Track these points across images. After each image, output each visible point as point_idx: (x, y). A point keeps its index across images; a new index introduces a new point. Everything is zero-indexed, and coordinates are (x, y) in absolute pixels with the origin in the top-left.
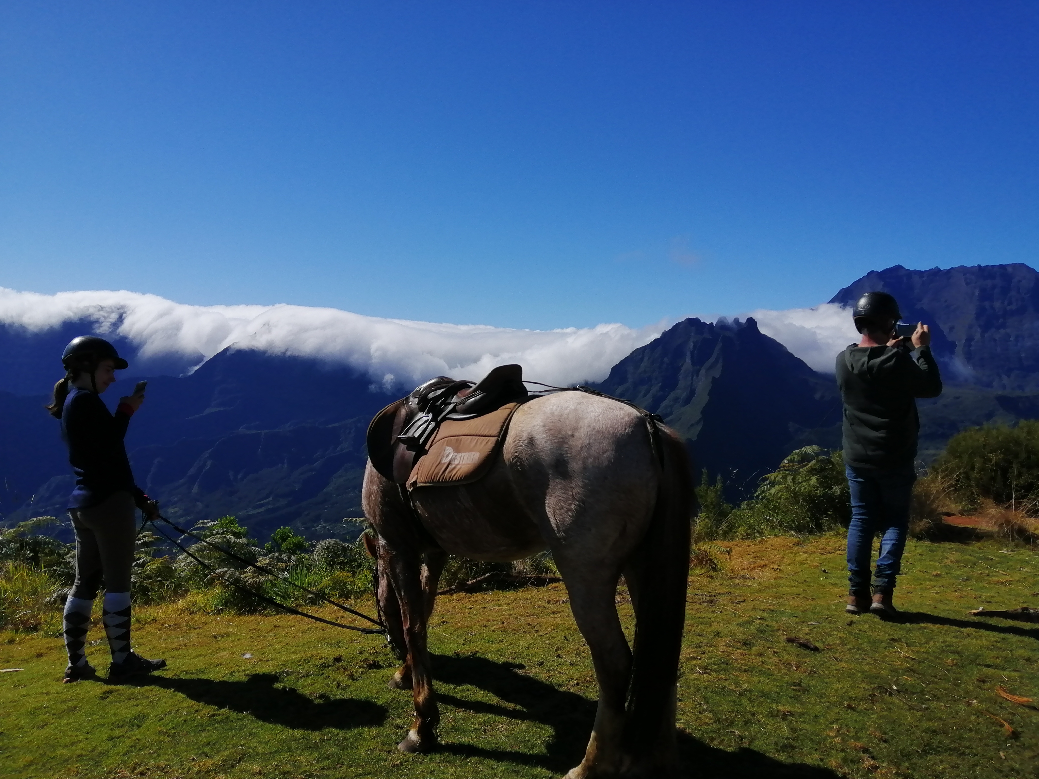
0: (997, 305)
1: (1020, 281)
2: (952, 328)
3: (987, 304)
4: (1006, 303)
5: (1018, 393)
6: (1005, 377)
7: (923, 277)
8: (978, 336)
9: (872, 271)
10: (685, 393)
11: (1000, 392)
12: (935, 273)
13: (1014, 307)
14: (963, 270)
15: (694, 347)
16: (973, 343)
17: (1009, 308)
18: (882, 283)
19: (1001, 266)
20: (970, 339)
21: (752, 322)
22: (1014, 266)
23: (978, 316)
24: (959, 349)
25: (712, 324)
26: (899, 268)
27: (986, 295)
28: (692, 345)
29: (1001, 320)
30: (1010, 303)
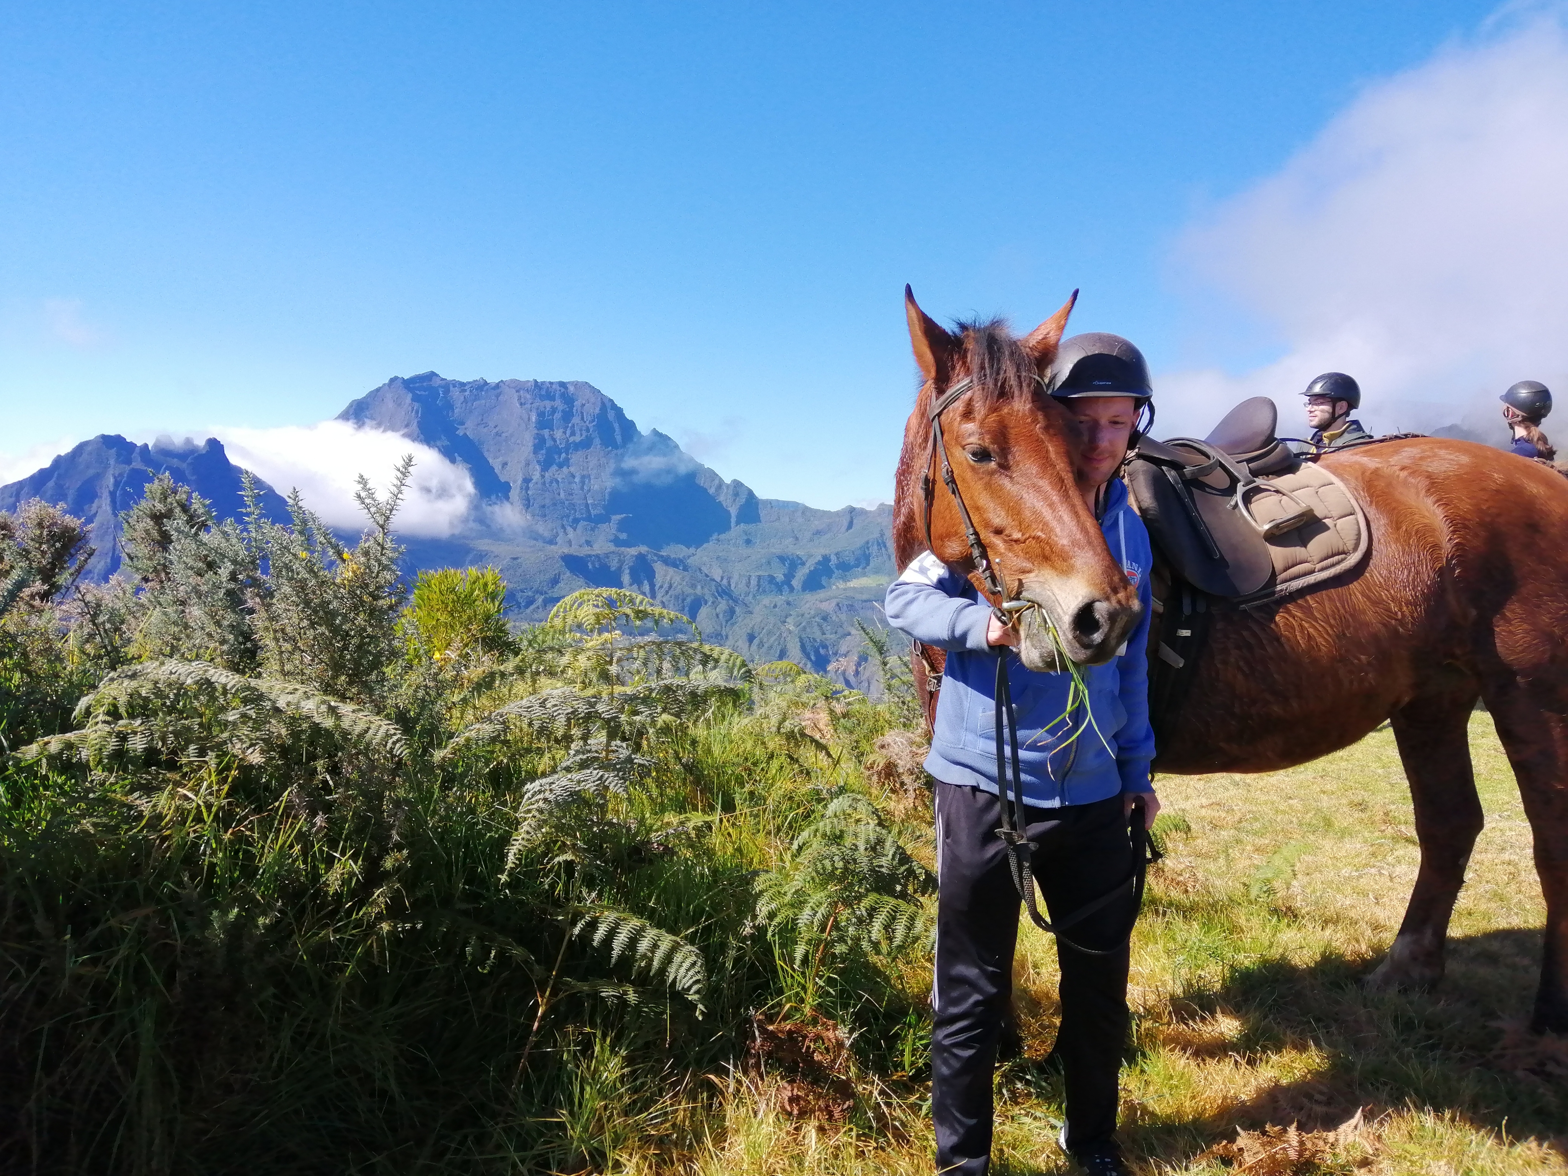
0: (558, 434)
1: (583, 405)
2: (505, 464)
3: (546, 433)
4: (568, 432)
5: (585, 551)
6: (569, 530)
7: (465, 391)
8: (536, 476)
9: (396, 378)
10: (102, 563)
11: (566, 551)
12: (481, 387)
13: (577, 438)
14: (518, 386)
15: (117, 484)
16: (531, 485)
17: (571, 439)
18: (410, 395)
19: (562, 384)
20: (527, 480)
21: (215, 446)
22: (576, 384)
23: (537, 448)
24: (514, 494)
25: (146, 445)
26: (433, 374)
27: (544, 422)
28: (112, 480)
29: (563, 455)
30: (573, 434)
